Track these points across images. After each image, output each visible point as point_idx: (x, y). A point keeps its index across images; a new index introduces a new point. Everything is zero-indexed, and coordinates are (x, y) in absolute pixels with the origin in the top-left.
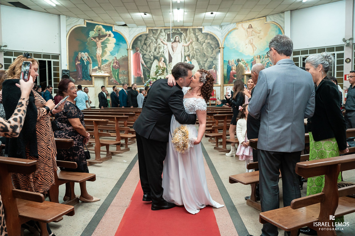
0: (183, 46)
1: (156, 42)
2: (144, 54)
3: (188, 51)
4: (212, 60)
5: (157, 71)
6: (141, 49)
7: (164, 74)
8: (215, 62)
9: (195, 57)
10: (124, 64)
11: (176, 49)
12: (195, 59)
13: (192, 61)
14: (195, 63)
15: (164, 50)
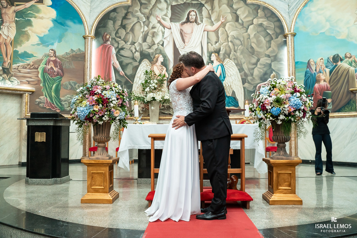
0: (204, 31)
1: (147, 23)
2: (120, 47)
3: (216, 42)
4: (269, 62)
5: (146, 81)
6: (114, 36)
7: (162, 90)
8: (276, 65)
9: (231, 54)
10: (74, 67)
11: (190, 37)
12: (231, 59)
13: (225, 64)
14: (230, 67)
15: (163, 40)
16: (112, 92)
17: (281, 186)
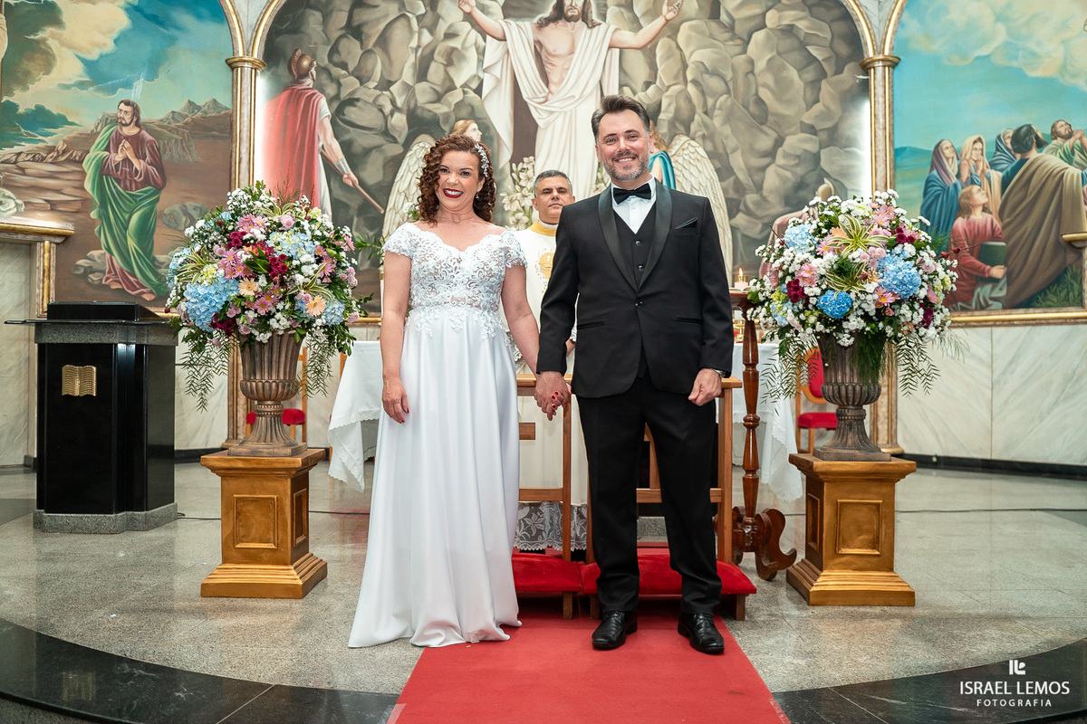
0: (610, 47)
1: (428, 20)
2: (344, 95)
3: (648, 84)
4: (812, 147)
6: (325, 61)
8: (834, 158)
9: (693, 120)
10: (199, 159)
11: (565, 67)
12: (693, 139)
13: (673, 152)
14: (692, 161)
15: (481, 74)
16: (302, 236)
17: (849, 547)
